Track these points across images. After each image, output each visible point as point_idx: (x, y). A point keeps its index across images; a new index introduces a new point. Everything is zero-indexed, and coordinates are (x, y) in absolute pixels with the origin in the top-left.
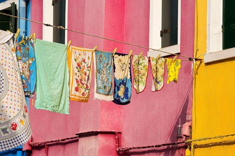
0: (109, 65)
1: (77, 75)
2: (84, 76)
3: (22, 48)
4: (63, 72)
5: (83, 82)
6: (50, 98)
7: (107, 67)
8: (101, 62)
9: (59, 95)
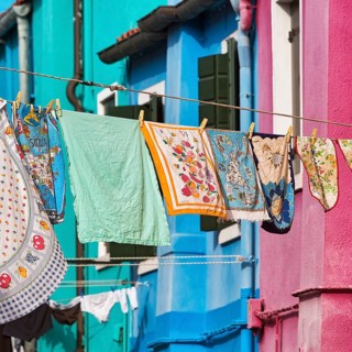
0: (243, 156)
1: (181, 167)
2: (197, 168)
3: (30, 128)
4: (138, 169)
5: (198, 178)
6: (113, 218)
7: (240, 159)
8: (222, 150)
9: (137, 211)
